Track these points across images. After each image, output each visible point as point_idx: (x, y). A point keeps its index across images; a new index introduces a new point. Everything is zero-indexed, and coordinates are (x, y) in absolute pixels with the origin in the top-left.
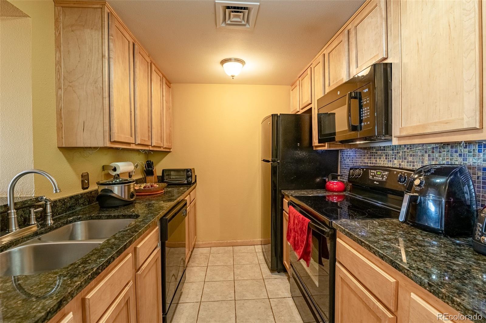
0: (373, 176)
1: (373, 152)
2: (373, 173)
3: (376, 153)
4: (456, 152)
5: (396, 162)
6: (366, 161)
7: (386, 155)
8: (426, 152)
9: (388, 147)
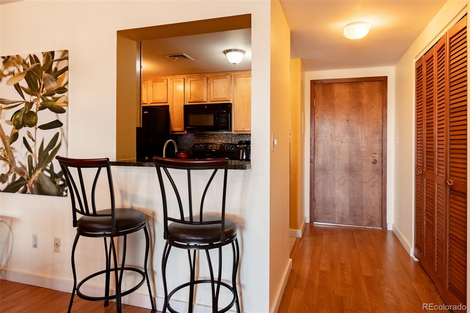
0: (211, 148)
1: (206, 136)
2: (210, 146)
3: (208, 137)
4: (243, 137)
5: (219, 140)
6: (201, 141)
7: (214, 138)
8: (233, 137)
9: (215, 134)
